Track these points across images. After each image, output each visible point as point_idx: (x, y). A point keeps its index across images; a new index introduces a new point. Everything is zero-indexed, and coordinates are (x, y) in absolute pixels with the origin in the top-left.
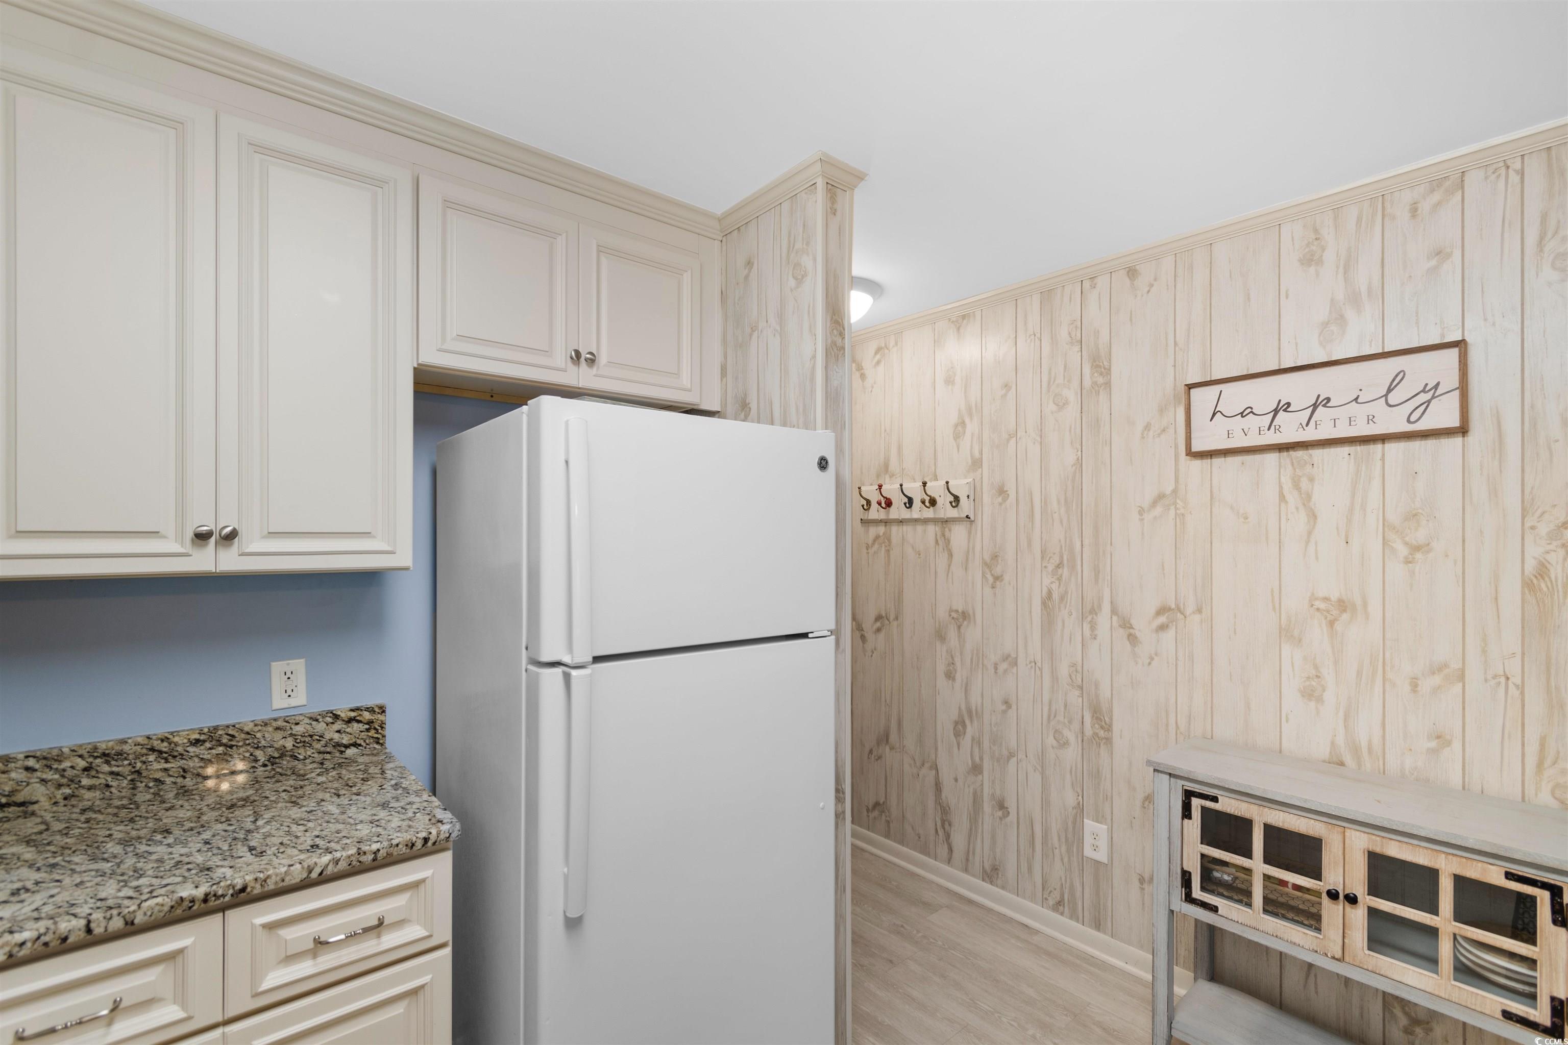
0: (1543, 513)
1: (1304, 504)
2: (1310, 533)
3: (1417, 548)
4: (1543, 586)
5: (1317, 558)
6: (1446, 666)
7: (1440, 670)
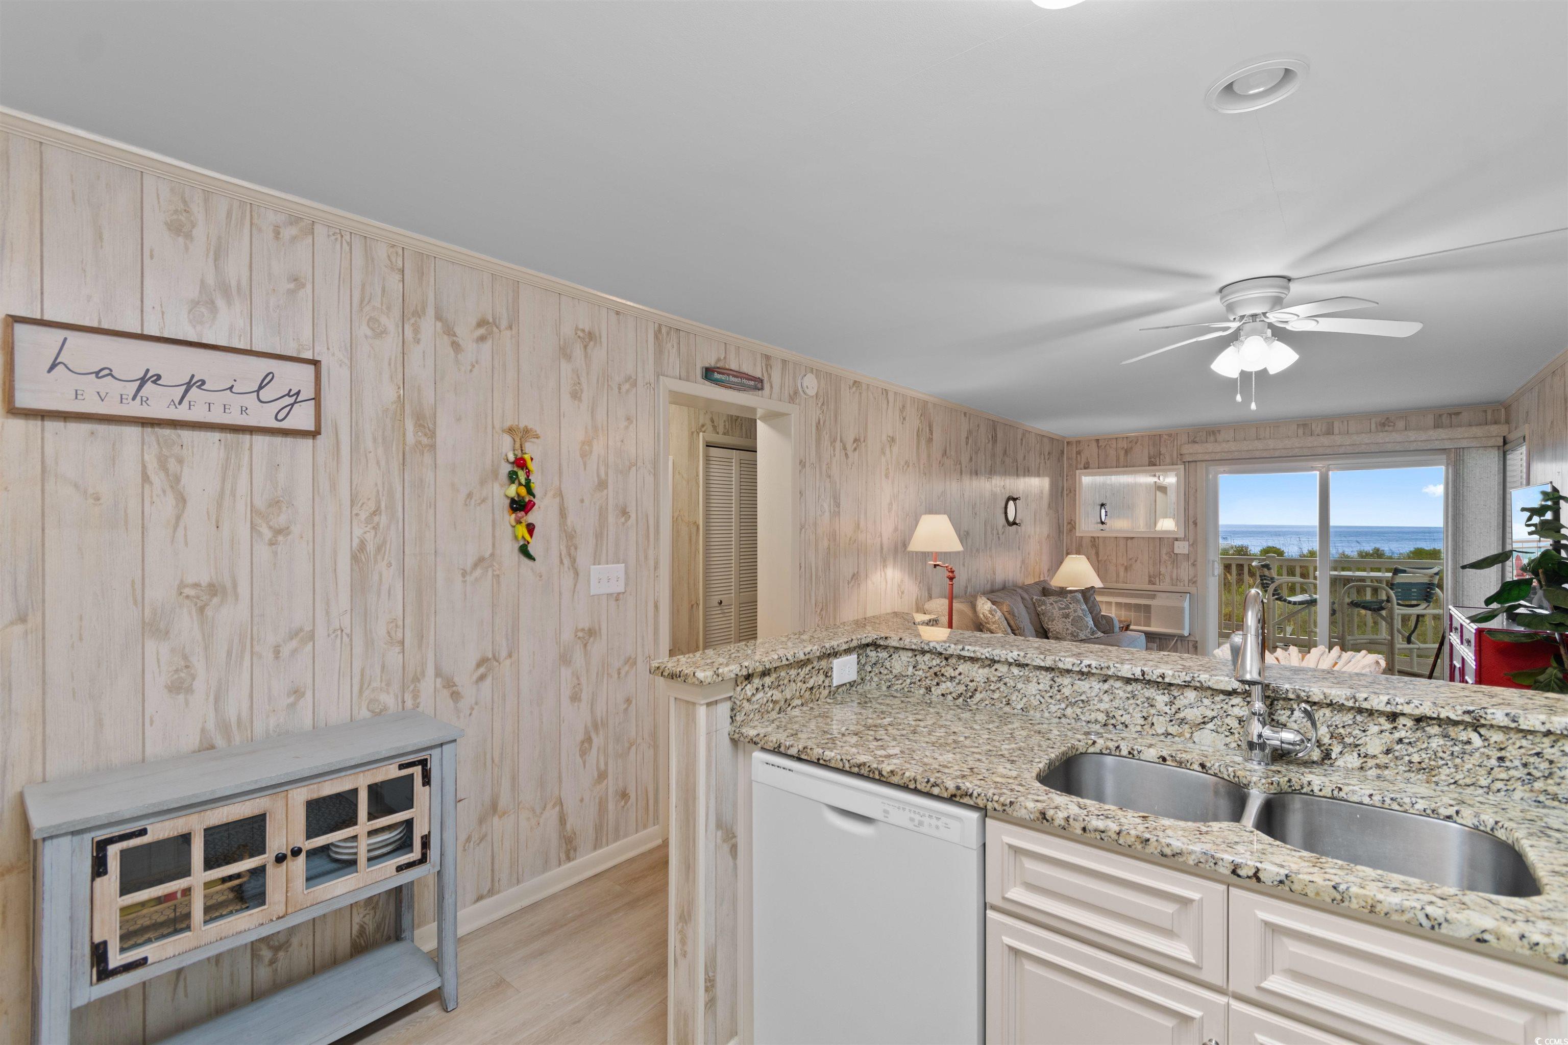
0: (363, 504)
1: (172, 487)
2: (178, 518)
3: (278, 532)
4: (363, 557)
5: (186, 544)
6: (301, 630)
7: (297, 634)
